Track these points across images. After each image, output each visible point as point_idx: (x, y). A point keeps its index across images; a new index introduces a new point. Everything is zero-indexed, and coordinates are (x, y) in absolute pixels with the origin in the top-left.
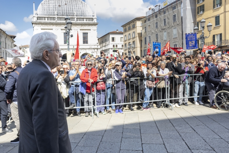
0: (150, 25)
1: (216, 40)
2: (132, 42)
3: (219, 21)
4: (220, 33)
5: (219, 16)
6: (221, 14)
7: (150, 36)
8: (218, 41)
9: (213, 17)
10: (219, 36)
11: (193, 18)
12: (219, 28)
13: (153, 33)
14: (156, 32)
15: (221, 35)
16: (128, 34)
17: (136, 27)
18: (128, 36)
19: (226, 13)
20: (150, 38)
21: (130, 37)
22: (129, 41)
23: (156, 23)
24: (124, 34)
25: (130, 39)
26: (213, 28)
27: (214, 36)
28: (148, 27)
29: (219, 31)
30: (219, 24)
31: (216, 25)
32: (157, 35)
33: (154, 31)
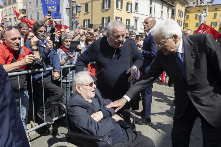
0: (30, 3)
1: (86, 24)
2: (14, 18)
3: (88, 8)
4: (89, 19)
5: (88, 4)
6: (90, 2)
7: (31, 14)
8: (87, 26)
9: (83, 3)
10: (88, 21)
11: (69, 2)
12: (87, 15)
13: (33, 11)
14: (37, 10)
15: (89, 20)
16: (9, 8)
17: (17, 2)
18: (9, 11)
19: (93, 2)
20: (31, 16)
21: (11, 12)
22: (10, 17)
23: (36, 1)
24: (4, 9)
25: (11, 14)
26: (83, 13)
27: (84, 21)
28: (28, 4)
29: (88, 17)
30: (88, 11)
31: (86, 11)
32: (38, 13)
33: (35, 9)
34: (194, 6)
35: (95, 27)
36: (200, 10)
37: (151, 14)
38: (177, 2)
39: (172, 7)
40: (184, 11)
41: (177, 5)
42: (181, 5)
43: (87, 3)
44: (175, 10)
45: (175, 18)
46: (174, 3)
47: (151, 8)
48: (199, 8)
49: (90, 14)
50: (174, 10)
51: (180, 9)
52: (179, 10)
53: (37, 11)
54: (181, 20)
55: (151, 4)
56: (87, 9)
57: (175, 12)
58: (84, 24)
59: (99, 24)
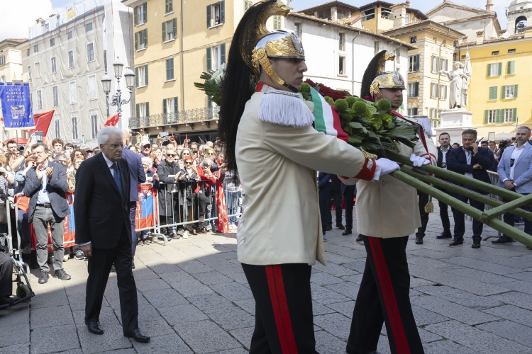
0: (38, 63)
1: (168, 111)
3: (172, 70)
4: (175, 96)
5: (172, 59)
6: (176, 54)
7: (40, 91)
8: (171, 114)
9: (162, 59)
10: (173, 101)
11: (128, 57)
12: (172, 86)
13: (46, 83)
14: (53, 81)
15: (176, 99)
17: (8, 64)
19: (184, 55)
20: (40, 96)
23: (52, 59)
26: (163, 84)
27: (165, 101)
28: (34, 67)
29: (174, 92)
30: (172, 77)
31: (168, 78)
32: (55, 89)
33: (49, 79)
34: (480, 40)
35: (190, 117)
36: (498, 52)
37: (343, 75)
38: (426, 34)
39: (409, 50)
40: (452, 57)
41: (426, 43)
42: (439, 43)
43: (171, 57)
44: (421, 57)
45: (423, 78)
46: (418, 38)
47: (341, 59)
48: (495, 47)
49: (177, 84)
50: (418, 56)
51: (438, 53)
52: (433, 57)
53: (53, 83)
54: (441, 83)
55: (340, 49)
56: (170, 74)
57: (420, 63)
58: (165, 110)
59: (199, 107)
